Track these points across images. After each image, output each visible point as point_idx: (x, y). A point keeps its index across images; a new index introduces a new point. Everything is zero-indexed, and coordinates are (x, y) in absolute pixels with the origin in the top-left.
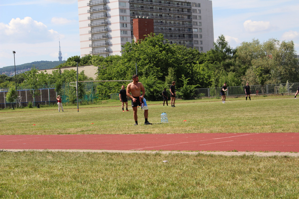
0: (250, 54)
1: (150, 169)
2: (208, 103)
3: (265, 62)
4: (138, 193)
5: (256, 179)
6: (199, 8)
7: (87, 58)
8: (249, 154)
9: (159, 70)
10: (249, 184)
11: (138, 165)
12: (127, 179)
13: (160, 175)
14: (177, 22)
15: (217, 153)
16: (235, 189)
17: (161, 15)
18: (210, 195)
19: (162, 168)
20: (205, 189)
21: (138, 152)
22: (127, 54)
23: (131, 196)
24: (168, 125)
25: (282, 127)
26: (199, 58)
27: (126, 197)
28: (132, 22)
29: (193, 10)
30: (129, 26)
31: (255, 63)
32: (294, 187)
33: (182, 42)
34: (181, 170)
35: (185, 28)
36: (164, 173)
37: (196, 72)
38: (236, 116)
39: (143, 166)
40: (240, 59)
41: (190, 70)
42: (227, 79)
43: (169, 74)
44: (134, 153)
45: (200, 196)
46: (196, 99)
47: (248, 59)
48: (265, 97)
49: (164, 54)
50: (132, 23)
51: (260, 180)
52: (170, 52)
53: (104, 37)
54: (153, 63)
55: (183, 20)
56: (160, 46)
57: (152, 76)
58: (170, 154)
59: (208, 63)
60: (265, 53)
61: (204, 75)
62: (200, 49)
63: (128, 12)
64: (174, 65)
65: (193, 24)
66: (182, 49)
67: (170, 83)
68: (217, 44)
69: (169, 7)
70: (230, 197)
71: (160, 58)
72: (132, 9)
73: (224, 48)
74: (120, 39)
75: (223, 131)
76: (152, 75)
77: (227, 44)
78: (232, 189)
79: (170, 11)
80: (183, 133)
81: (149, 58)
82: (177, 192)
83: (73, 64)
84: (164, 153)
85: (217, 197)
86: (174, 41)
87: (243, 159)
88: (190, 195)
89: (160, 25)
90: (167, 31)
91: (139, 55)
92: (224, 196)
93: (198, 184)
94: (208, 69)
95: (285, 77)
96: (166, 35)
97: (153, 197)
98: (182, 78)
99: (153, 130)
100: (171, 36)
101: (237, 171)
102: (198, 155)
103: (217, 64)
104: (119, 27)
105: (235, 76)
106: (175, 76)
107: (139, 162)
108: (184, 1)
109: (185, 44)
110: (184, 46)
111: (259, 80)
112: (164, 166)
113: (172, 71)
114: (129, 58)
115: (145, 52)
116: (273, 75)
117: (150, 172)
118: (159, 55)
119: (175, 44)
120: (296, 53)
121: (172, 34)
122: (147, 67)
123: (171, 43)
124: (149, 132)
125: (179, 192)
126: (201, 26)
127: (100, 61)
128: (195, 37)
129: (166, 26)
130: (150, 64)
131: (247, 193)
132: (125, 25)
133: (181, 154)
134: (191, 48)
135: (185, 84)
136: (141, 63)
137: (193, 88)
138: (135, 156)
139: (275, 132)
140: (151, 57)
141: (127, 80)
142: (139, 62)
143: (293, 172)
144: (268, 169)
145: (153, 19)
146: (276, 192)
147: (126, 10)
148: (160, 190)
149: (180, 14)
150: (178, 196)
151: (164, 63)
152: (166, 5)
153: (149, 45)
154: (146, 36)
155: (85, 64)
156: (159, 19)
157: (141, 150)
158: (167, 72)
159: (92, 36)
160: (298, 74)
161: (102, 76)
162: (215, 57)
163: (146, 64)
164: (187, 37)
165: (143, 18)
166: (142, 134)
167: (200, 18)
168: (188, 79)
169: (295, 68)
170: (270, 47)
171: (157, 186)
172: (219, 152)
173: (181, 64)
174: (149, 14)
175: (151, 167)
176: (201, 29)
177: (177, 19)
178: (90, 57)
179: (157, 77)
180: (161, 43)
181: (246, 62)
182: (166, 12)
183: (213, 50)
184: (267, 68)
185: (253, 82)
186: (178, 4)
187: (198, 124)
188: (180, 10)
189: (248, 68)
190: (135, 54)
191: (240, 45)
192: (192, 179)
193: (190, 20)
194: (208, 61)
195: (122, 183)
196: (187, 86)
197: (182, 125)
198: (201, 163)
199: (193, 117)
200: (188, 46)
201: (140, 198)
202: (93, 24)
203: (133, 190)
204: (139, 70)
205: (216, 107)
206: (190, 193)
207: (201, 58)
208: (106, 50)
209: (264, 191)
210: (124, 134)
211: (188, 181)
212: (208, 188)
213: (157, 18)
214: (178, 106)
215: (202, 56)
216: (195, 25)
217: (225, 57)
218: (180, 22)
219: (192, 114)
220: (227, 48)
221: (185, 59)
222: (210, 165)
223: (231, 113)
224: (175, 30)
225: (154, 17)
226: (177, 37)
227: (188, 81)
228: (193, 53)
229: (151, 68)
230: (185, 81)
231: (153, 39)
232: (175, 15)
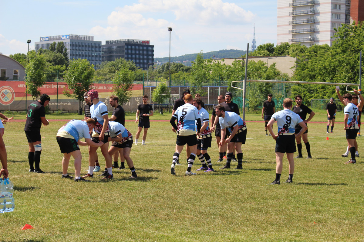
7: (283, 47)
30: (343, 8)
50: (348, 5)
53: (308, 21)
74: (330, 24)
83: (265, 54)
104: (330, 9)
127: (301, 51)
132: (338, 6)
155: (280, 54)
159: (293, 19)
161: (301, 72)
178: (288, 47)
202: (296, 3)
208: (311, 38)
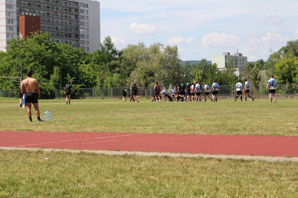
0: (135, 56)
1: (31, 165)
2: (93, 103)
3: (149, 65)
4: (18, 190)
5: (137, 178)
6: (87, 9)
8: (131, 154)
9: (44, 68)
10: (129, 183)
11: (19, 162)
12: (7, 175)
13: (41, 172)
14: (64, 21)
15: (99, 152)
16: (116, 187)
17: (49, 13)
18: (90, 192)
19: (44, 165)
20: (86, 186)
21: (19, 149)
22: (12, 50)
23: (10, 192)
24: (52, 123)
25: (164, 128)
26: (85, 58)
27: (5, 193)
28: (18, 18)
29: (80, 10)
30: (15, 22)
31: (140, 65)
32: (173, 186)
33: (69, 41)
34: (63, 167)
35: (72, 27)
36: (45, 170)
37: (82, 72)
38: (120, 117)
39: (25, 163)
40: (125, 61)
41: (76, 69)
42: (112, 80)
43: (55, 72)
44: (16, 150)
45: (80, 193)
46: (81, 99)
47: (133, 61)
48: (148, 100)
49: (50, 52)
50: (18, 20)
51: (140, 178)
52: (56, 51)
54: (38, 60)
55: (70, 19)
56: (47, 44)
57: (37, 74)
58: (52, 151)
59: (94, 63)
60: (150, 56)
61: (90, 75)
62: (86, 49)
63: (15, 9)
64: (59, 64)
65: (80, 24)
66: (68, 49)
67: (55, 81)
68: (103, 45)
69: (56, 6)
70: (110, 194)
71: (46, 57)
72: (18, 5)
73: (110, 49)
74: (5, 35)
75: (106, 131)
77: (113, 46)
78: (113, 187)
79: (57, 10)
80: (66, 131)
81: (34, 56)
82: (58, 189)
84: (46, 150)
85: (98, 194)
86: (60, 40)
87: (125, 158)
88: (71, 192)
89: (47, 23)
90: (54, 29)
91: (25, 52)
92: (105, 194)
93: (79, 181)
94: (93, 69)
95: (168, 80)
96: (53, 33)
97: (33, 193)
98: (68, 77)
99: (36, 128)
100: (58, 35)
101: (118, 169)
102: (81, 154)
103: (103, 65)
104: (5, 23)
105: (119, 78)
106: (60, 75)
107: (20, 159)
108: (72, 1)
109: (72, 43)
110: (70, 45)
111: (143, 83)
112: (46, 163)
113: (57, 69)
114: (14, 55)
115: (31, 49)
116: (156, 78)
117: (31, 169)
118: (44, 53)
119: (62, 43)
120: (179, 57)
121: (58, 33)
123: (58, 41)
124: (32, 129)
125: (59, 188)
126: (88, 26)
128: (82, 37)
129: (52, 25)
130: (35, 62)
131: (127, 191)
132: (11, 21)
133: (64, 151)
134: (77, 48)
136: (26, 61)
137: (77, 88)
138: (16, 152)
139: (156, 133)
140: (37, 55)
141: (11, 77)
142: (24, 59)
143: (173, 171)
144: (148, 168)
145: (40, 17)
146: (156, 190)
147: (12, 6)
148: (40, 186)
149: (68, 13)
150: (59, 192)
151: (49, 62)
152: (54, 4)
153: (35, 43)
154: (33, 33)
156: (46, 17)
157: (23, 147)
158: (53, 70)
160: (180, 78)
162: (101, 58)
163: (31, 61)
164: (73, 37)
165: (29, 15)
166: (24, 131)
167: (87, 19)
168: (73, 78)
169: (178, 72)
170: (155, 50)
171: (38, 183)
172: (102, 151)
173: (67, 63)
174: (36, 11)
175: (33, 164)
176: (88, 30)
177: (65, 18)
179: (42, 75)
181: (131, 64)
182: (54, 11)
183: (99, 51)
184: (151, 71)
185: (137, 84)
186: (66, 3)
187: (81, 123)
188: (68, 9)
189: (133, 70)
190: (20, 51)
191: (126, 48)
192: (74, 176)
193: (78, 19)
194: (94, 62)
195: (2, 180)
196: (72, 85)
197: (65, 124)
198: (83, 161)
199: (76, 116)
200: (74, 46)
201: (19, 194)
203: (13, 187)
204: (23, 67)
205: (100, 107)
206: (71, 190)
207: (87, 58)
209: (144, 189)
210: (6, 131)
211: (69, 178)
212: (89, 186)
213: (44, 16)
214: (62, 105)
215: (88, 56)
216: (82, 25)
217: (111, 58)
218: (67, 21)
219: (76, 113)
220: (113, 49)
221: (71, 58)
222: (92, 163)
223: (115, 113)
224: (62, 29)
225: (41, 15)
226: (63, 36)
227: (73, 81)
228: (79, 52)
229: (36, 66)
230: (71, 80)
231: (40, 37)
232: (63, 14)
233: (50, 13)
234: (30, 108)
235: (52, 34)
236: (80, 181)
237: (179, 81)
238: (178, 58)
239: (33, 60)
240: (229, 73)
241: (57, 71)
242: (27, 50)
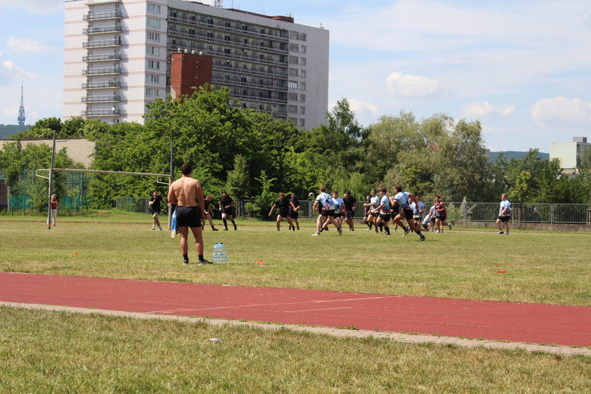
0: (396, 140)
3: (423, 158)
5: (390, 387)
6: (304, 43)
8: (380, 337)
9: (215, 158)
12: (137, 370)
14: (258, 67)
15: (317, 330)
17: (229, 50)
22: (155, 122)
24: (226, 269)
25: (448, 286)
26: (296, 141)
29: (290, 46)
31: (404, 159)
33: (266, 105)
35: (273, 79)
37: (288, 167)
38: (361, 260)
40: (375, 148)
41: (278, 162)
42: (348, 185)
43: (236, 166)
44: (155, 320)
47: (391, 149)
49: (229, 127)
50: (169, 62)
51: (396, 388)
52: (241, 125)
54: (206, 143)
55: (270, 63)
56: (222, 112)
57: (201, 168)
58: (225, 325)
59: (314, 151)
60: (426, 140)
61: (305, 174)
62: (299, 123)
64: (246, 151)
65: (290, 72)
66: (264, 121)
67: (236, 184)
68: (333, 116)
69: (244, 36)
71: (220, 135)
73: (346, 125)
75: (332, 287)
76: (202, 166)
77: (352, 118)
79: (246, 44)
80: (254, 286)
81: (198, 133)
86: (250, 103)
87: (367, 346)
89: (225, 69)
90: (237, 82)
91: (180, 126)
93: (275, 389)
94: (311, 163)
95: (460, 189)
96: (235, 90)
98: (261, 177)
100: (245, 93)
102: (281, 332)
103: (331, 155)
104: (144, 67)
105: (363, 181)
106: (247, 172)
108: (276, 27)
109: (271, 111)
110: (268, 114)
113: (241, 161)
114: (159, 130)
115: (192, 121)
116: (437, 185)
118: (218, 129)
119: (252, 110)
121: (246, 89)
122: (192, 150)
123: (244, 106)
124: (188, 279)
126: (305, 77)
127: (101, 131)
128: (291, 99)
129: (235, 73)
130: (199, 145)
133: (248, 327)
134: (282, 120)
135: (266, 188)
136: (181, 143)
138: (155, 324)
139: (433, 295)
140: (202, 132)
141: (151, 174)
142: (177, 139)
145: (211, 57)
149: (266, 51)
151: (227, 146)
152: (240, 32)
153: (200, 107)
154: (196, 89)
156: (224, 59)
157: (169, 314)
158: (232, 163)
160: (485, 187)
161: (103, 162)
162: (328, 142)
163: (191, 144)
164: (275, 97)
165: (191, 54)
166: (172, 282)
167: (304, 64)
168: (272, 180)
169: (482, 173)
170: (436, 129)
171: (195, 388)
173: (262, 149)
174: (205, 46)
176: (305, 85)
177: (259, 61)
179: (212, 171)
180: (224, 106)
181: (386, 155)
182: (239, 46)
183: (324, 127)
184: (427, 171)
186: (263, 32)
187: (285, 270)
188: (266, 43)
189: (389, 167)
191: (376, 122)
192: (265, 378)
193: (285, 64)
194: (314, 148)
196: (269, 193)
198: (285, 347)
199: (276, 255)
200: (276, 116)
202: (92, 56)
204: (176, 154)
205: (323, 240)
207: (301, 141)
210: (138, 280)
211: (256, 381)
213: (220, 55)
214: (248, 231)
215: (302, 137)
216: (293, 76)
217: (347, 143)
218: (264, 67)
219: (275, 250)
220: (353, 125)
221: (269, 141)
222: (302, 352)
223: (351, 253)
224: (253, 83)
225: (213, 54)
226: (255, 96)
227: (271, 185)
228: (286, 129)
229: (201, 153)
230: (267, 183)
231: (210, 97)
232: (256, 53)
233: (231, 50)
234: (186, 237)
235: (233, 91)
236: (278, 389)
237: (481, 191)
238: (481, 146)
239: (195, 142)
240: (585, 178)
241: (242, 164)
242: (183, 121)
